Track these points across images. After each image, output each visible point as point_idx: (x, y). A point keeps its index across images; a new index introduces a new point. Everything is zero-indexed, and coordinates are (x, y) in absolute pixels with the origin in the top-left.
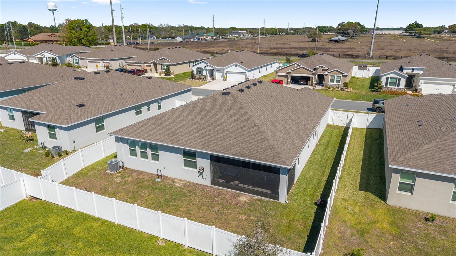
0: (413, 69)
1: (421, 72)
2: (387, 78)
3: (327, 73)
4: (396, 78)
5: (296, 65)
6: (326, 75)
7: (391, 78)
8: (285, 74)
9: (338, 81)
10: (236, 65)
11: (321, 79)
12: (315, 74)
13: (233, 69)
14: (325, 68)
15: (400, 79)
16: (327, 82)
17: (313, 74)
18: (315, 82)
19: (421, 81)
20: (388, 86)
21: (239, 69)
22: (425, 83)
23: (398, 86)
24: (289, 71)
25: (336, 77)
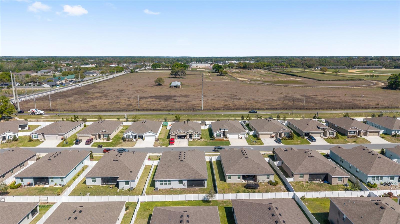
0: (224, 129)
1: (227, 130)
2: (216, 134)
3: (193, 133)
4: (219, 134)
5: (179, 131)
6: (193, 134)
7: (217, 134)
8: (174, 135)
9: (198, 136)
10: (150, 132)
11: (191, 136)
12: (188, 134)
13: (148, 134)
14: (192, 131)
15: (220, 134)
16: (193, 137)
17: (187, 134)
18: (188, 137)
19: (228, 134)
20: (217, 137)
21: (151, 134)
22: (229, 135)
23: (220, 137)
24: (177, 134)
25: (197, 135)
